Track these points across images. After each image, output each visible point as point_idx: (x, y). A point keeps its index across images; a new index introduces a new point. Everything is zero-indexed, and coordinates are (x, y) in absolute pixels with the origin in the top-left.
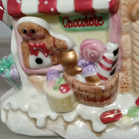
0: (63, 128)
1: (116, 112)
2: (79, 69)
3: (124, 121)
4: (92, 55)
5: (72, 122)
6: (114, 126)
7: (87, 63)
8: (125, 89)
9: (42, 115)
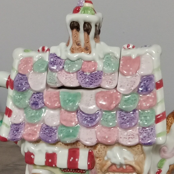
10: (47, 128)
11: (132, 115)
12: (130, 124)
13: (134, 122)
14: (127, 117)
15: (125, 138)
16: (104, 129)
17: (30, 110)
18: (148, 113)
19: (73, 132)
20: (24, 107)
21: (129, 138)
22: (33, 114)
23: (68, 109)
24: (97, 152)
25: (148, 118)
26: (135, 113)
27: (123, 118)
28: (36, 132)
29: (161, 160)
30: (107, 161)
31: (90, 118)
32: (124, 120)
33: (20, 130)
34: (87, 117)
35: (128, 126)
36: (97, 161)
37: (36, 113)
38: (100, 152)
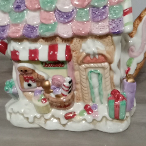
0: (44, 122)
1: (73, 113)
2: (52, 90)
3: (78, 118)
4: (58, 84)
5: (49, 119)
6: (72, 121)
7: (56, 87)
8: (78, 100)
9: (32, 116)
10: (29, 27)
11: (103, 10)
12: (101, 17)
13: (104, 15)
14: (98, 12)
15: (97, 29)
16: (78, 24)
17: (14, 14)
18: (117, 8)
19: (51, 28)
20: (9, 11)
21: (100, 29)
22: (17, 17)
23: (47, 9)
24: (73, 46)
25: (117, 12)
26: (105, 8)
27: (95, 13)
28: (19, 30)
29: (130, 59)
30: (82, 53)
31: (66, 15)
32: (96, 15)
33: (5, 30)
34: (64, 15)
35: (100, 19)
36: (74, 54)
37: (19, 15)
38: (76, 46)
